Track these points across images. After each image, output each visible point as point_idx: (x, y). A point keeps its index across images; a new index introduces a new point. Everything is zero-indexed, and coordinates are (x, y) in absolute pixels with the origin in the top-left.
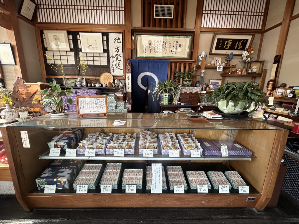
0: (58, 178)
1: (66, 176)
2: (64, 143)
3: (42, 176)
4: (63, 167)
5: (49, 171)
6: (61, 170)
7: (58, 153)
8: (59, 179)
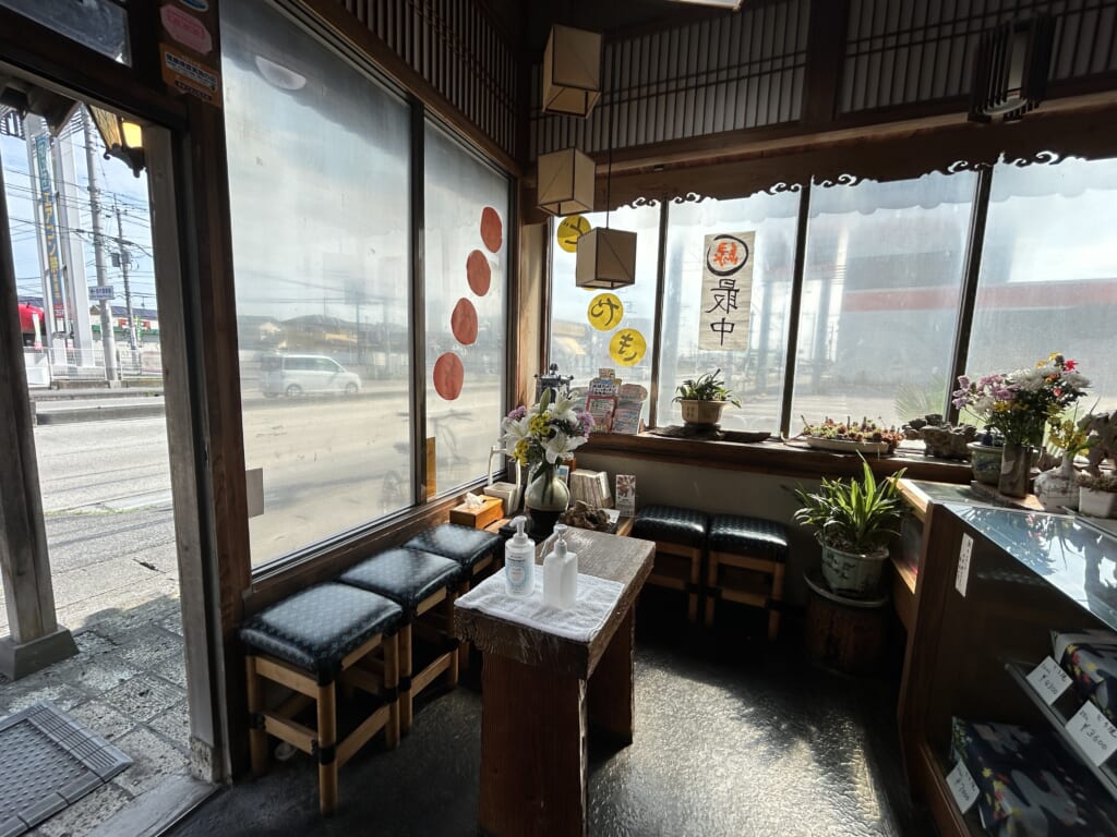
0: (998, 780)
1: (1027, 803)
2: (1100, 672)
3: (979, 728)
4: (1068, 779)
5: (1014, 738)
6: (1048, 777)
7: (1055, 691)
8: (997, 786)
